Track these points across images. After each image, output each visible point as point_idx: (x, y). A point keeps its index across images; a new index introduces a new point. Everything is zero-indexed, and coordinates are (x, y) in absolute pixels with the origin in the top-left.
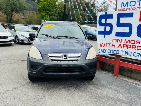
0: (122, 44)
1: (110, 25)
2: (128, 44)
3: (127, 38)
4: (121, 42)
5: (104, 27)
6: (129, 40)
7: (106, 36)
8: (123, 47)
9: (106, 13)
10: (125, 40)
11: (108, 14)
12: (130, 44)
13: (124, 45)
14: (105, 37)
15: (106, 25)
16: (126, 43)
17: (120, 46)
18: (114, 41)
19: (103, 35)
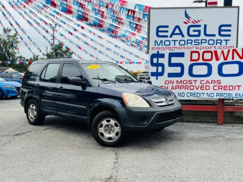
0: (174, 85)
1: (162, 65)
2: (180, 84)
3: (179, 79)
4: (173, 83)
5: (156, 67)
6: (181, 81)
7: (159, 77)
8: (176, 88)
9: (158, 52)
10: (177, 81)
11: (160, 53)
12: (183, 84)
13: (176, 86)
14: (157, 79)
15: (158, 65)
16: (178, 84)
17: (172, 88)
18: (167, 82)
19: (155, 77)
